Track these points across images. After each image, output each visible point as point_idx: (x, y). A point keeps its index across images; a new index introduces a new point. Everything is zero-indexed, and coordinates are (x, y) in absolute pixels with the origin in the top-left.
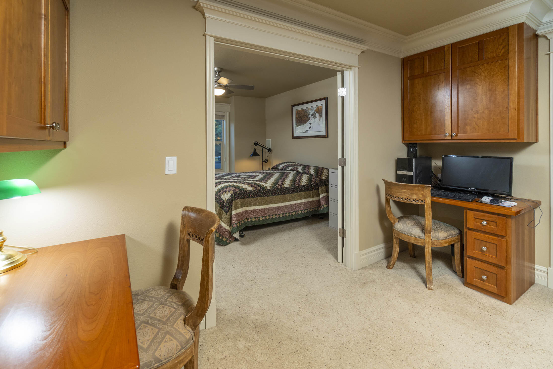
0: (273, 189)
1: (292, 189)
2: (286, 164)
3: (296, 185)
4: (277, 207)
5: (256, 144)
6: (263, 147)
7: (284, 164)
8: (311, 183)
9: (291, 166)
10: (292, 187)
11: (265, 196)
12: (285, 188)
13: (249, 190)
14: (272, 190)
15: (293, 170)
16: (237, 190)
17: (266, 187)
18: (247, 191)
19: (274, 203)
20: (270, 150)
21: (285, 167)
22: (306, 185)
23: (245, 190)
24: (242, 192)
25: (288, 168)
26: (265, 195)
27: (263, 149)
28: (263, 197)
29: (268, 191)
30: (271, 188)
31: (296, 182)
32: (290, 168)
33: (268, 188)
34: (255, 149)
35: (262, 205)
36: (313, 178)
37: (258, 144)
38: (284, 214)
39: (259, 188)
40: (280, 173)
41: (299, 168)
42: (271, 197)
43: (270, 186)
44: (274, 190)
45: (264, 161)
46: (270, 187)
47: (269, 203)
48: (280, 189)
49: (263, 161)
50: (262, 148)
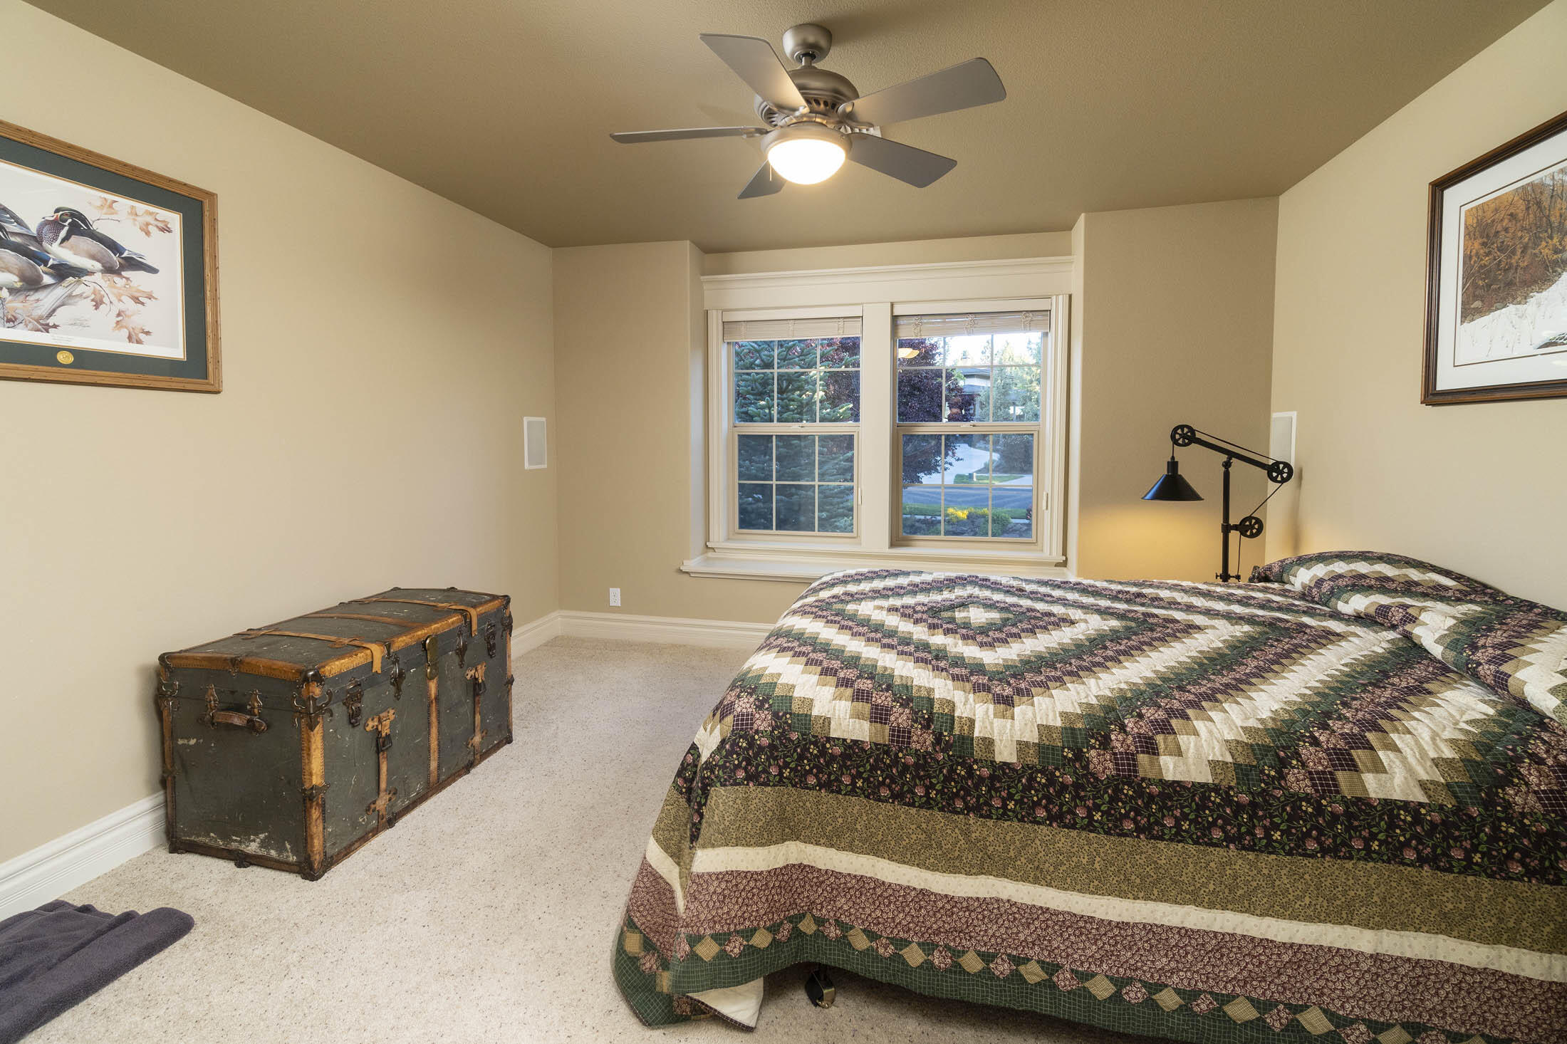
0: (1043, 772)
1: (1239, 808)
2: (1340, 567)
3: (1297, 781)
4: (1063, 913)
5: (1184, 436)
6: (1231, 455)
7: (1331, 568)
8: (1488, 804)
9: (1368, 589)
10: (1245, 798)
11: (959, 804)
12: (1162, 782)
13: (850, 736)
14: (1032, 779)
15: (1380, 620)
16: (763, 722)
17: (988, 743)
18: (829, 739)
19: (1038, 877)
20: (1279, 472)
21: (1326, 587)
22: (1421, 805)
23: (816, 729)
24: (790, 740)
25: (1345, 596)
26: (966, 803)
27: (1227, 465)
28: (938, 815)
29: (993, 777)
30: (1033, 760)
31: (1297, 755)
32: (1358, 603)
33: (1005, 753)
34: (1173, 465)
35: (928, 868)
36: (1541, 762)
37: (1198, 435)
38: (1130, 981)
39: (922, 740)
40: (1247, 628)
41: (1424, 617)
42: (1012, 830)
43: (1027, 744)
44: (1052, 781)
45: (1236, 527)
46: (1020, 751)
47: (986, 865)
48: (1116, 783)
49: (1227, 529)
50: (1224, 457)
